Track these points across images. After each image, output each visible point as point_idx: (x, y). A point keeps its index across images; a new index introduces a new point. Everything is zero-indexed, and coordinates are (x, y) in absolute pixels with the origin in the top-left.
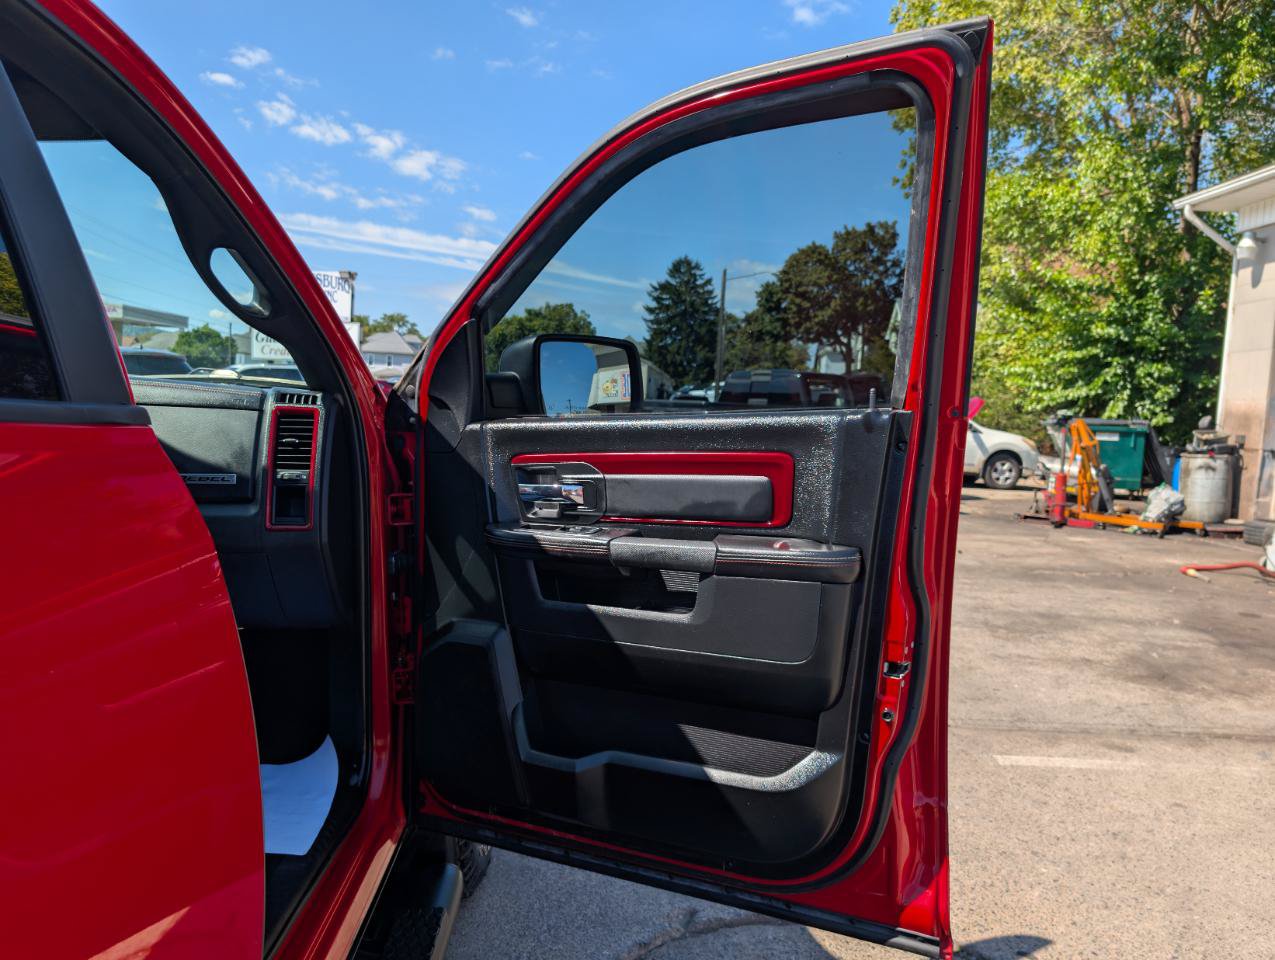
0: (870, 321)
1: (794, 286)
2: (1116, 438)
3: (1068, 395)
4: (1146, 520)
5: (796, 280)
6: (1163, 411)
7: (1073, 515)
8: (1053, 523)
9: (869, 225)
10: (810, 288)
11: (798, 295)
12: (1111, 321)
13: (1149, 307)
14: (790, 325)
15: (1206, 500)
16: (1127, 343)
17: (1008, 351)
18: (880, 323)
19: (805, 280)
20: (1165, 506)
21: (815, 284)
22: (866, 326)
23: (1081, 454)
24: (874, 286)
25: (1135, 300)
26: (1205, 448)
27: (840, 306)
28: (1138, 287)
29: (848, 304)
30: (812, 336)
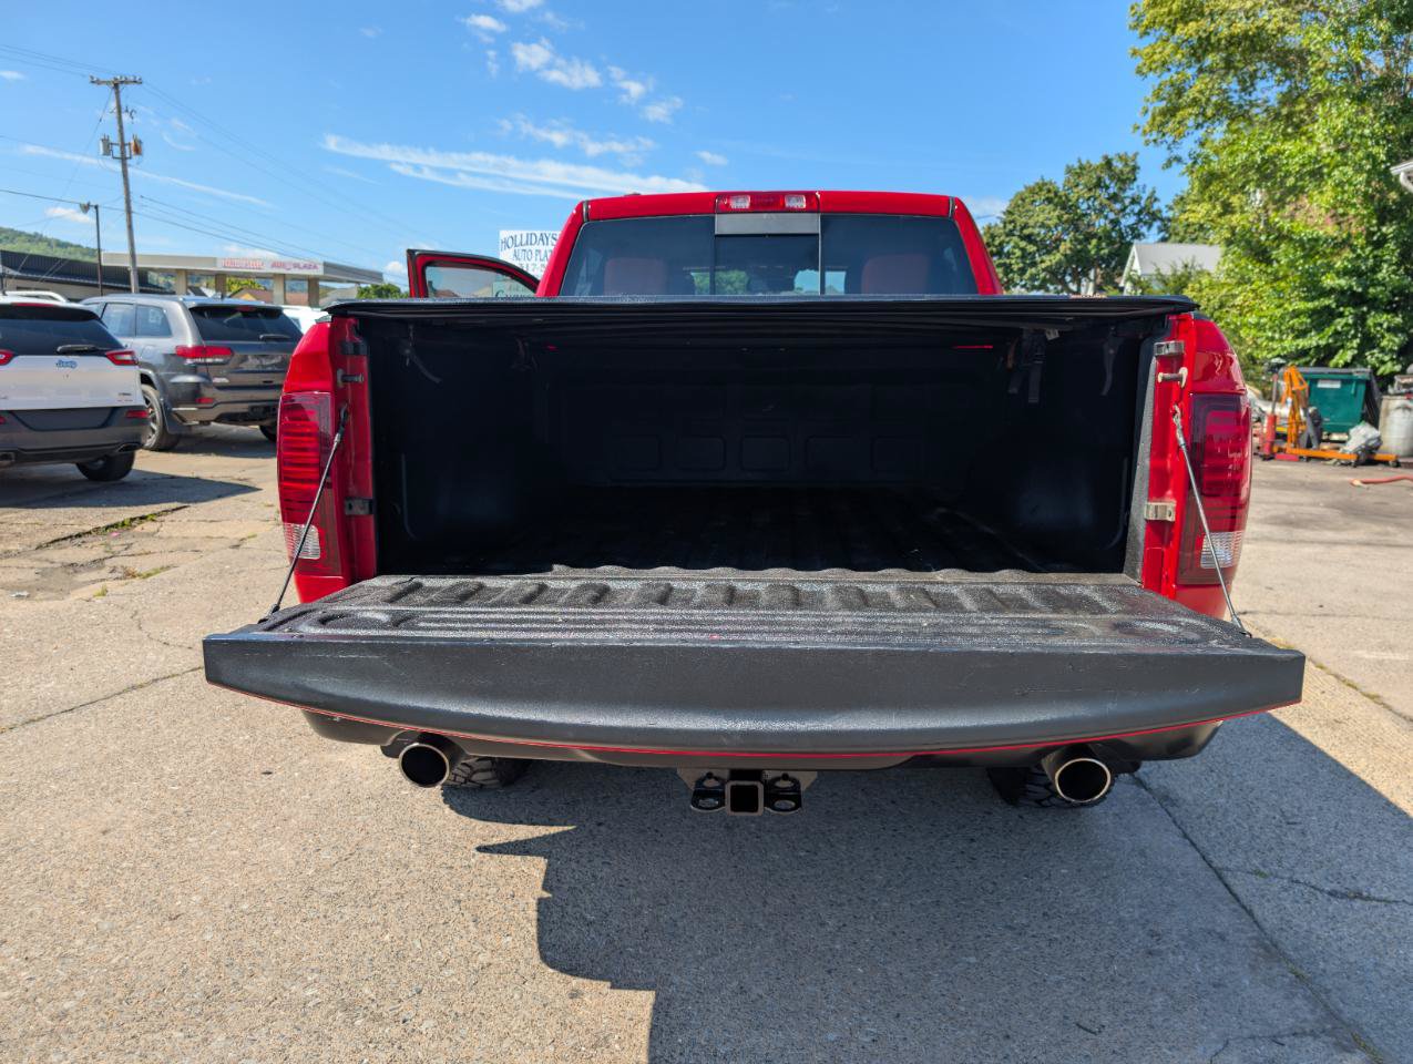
0: (1103, 266)
1: (1018, 228)
2: (1337, 385)
3: (1298, 345)
4: (1344, 452)
5: (1021, 221)
6: (1392, 359)
7: (1280, 450)
8: (1261, 456)
9: (1106, 157)
10: (1036, 231)
11: (1023, 238)
12: (1345, 273)
13: (1385, 258)
14: (1012, 271)
15: (1402, 437)
16: (1360, 294)
17: (1245, 301)
18: (1114, 268)
19: (1031, 222)
20: (1363, 441)
21: (1043, 225)
22: (1098, 270)
23: (1292, 397)
24: (1109, 227)
25: (1372, 251)
26: (1404, 390)
27: (1070, 249)
28: (1375, 238)
29: (1079, 247)
30: (1036, 283)
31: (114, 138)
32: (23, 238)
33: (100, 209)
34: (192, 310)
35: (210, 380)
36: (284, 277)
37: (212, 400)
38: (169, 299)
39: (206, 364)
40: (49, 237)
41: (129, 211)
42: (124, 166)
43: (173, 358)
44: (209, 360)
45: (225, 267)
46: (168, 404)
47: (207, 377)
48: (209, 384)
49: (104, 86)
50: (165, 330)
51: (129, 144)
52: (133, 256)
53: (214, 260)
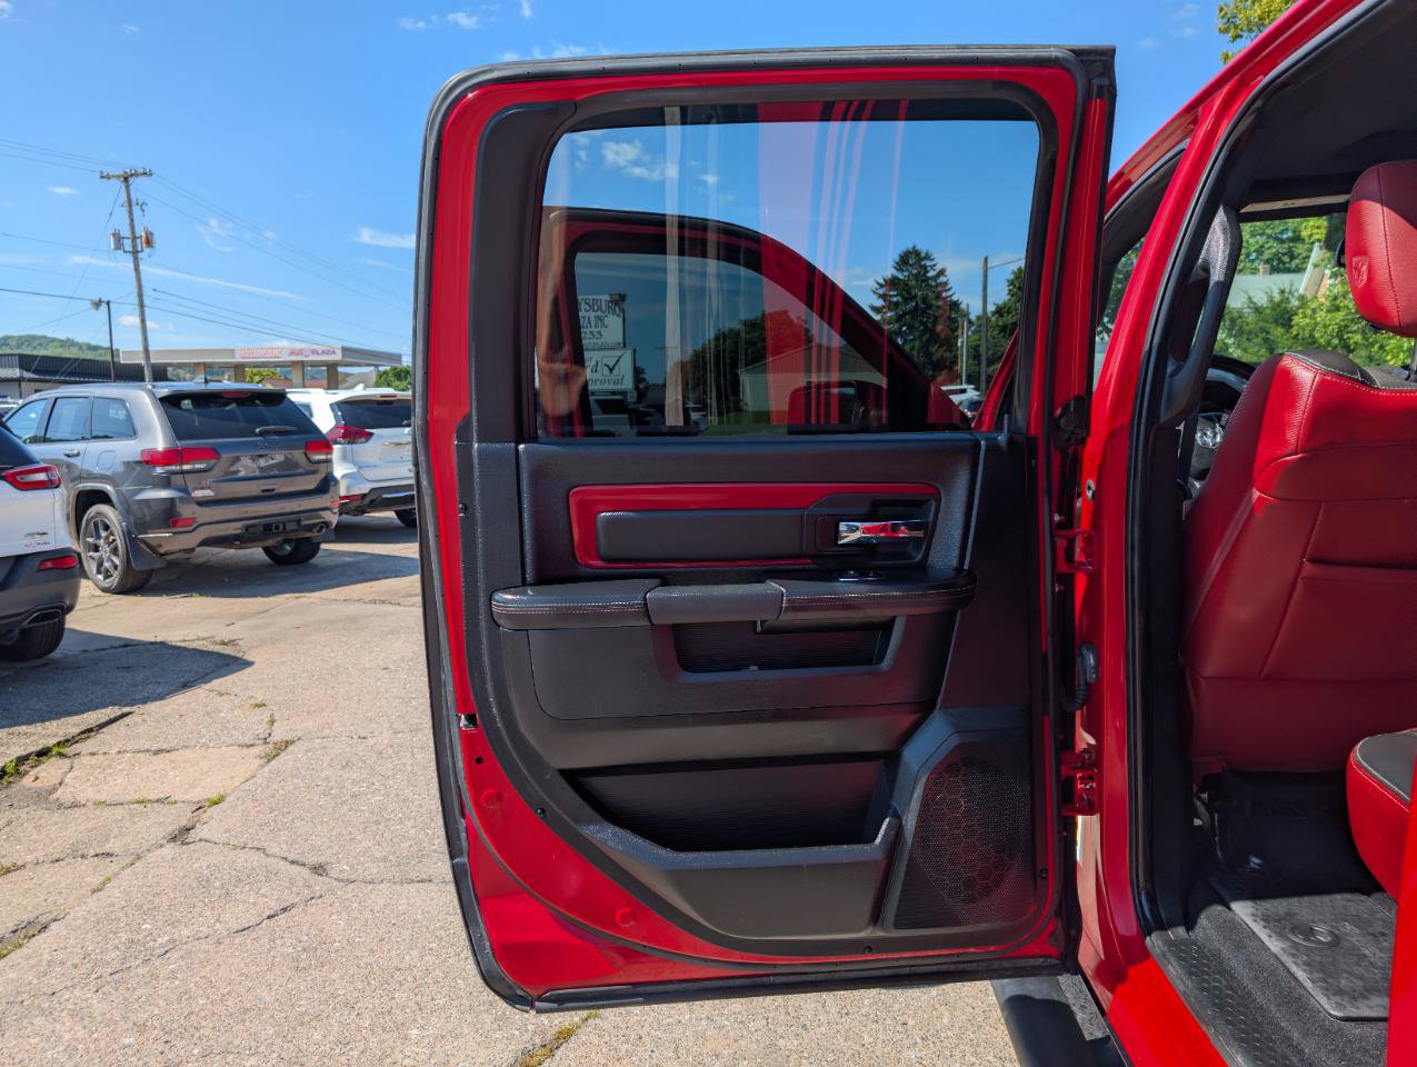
31: (126, 232)
32: (55, 344)
33: (111, 304)
34: (162, 400)
35: (189, 494)
36: (302, 364)
37: (192, 520)
38: (133, 387)
39: (182, 472)
40: (80, 341)
41: (142, 306)
42: (136, 260)
43: (138, 468)
44: (186, 467)
45: (243, 358)
46: (134, 530)
47: (185, 490)
48: (187, 498)
49: (114, 181)
50: (130, 430)
51: (141, 237)
52: (146, 351)
53: (232, 352)
